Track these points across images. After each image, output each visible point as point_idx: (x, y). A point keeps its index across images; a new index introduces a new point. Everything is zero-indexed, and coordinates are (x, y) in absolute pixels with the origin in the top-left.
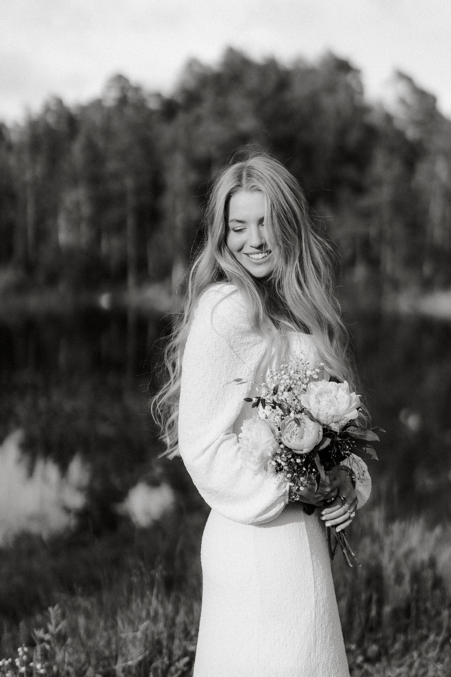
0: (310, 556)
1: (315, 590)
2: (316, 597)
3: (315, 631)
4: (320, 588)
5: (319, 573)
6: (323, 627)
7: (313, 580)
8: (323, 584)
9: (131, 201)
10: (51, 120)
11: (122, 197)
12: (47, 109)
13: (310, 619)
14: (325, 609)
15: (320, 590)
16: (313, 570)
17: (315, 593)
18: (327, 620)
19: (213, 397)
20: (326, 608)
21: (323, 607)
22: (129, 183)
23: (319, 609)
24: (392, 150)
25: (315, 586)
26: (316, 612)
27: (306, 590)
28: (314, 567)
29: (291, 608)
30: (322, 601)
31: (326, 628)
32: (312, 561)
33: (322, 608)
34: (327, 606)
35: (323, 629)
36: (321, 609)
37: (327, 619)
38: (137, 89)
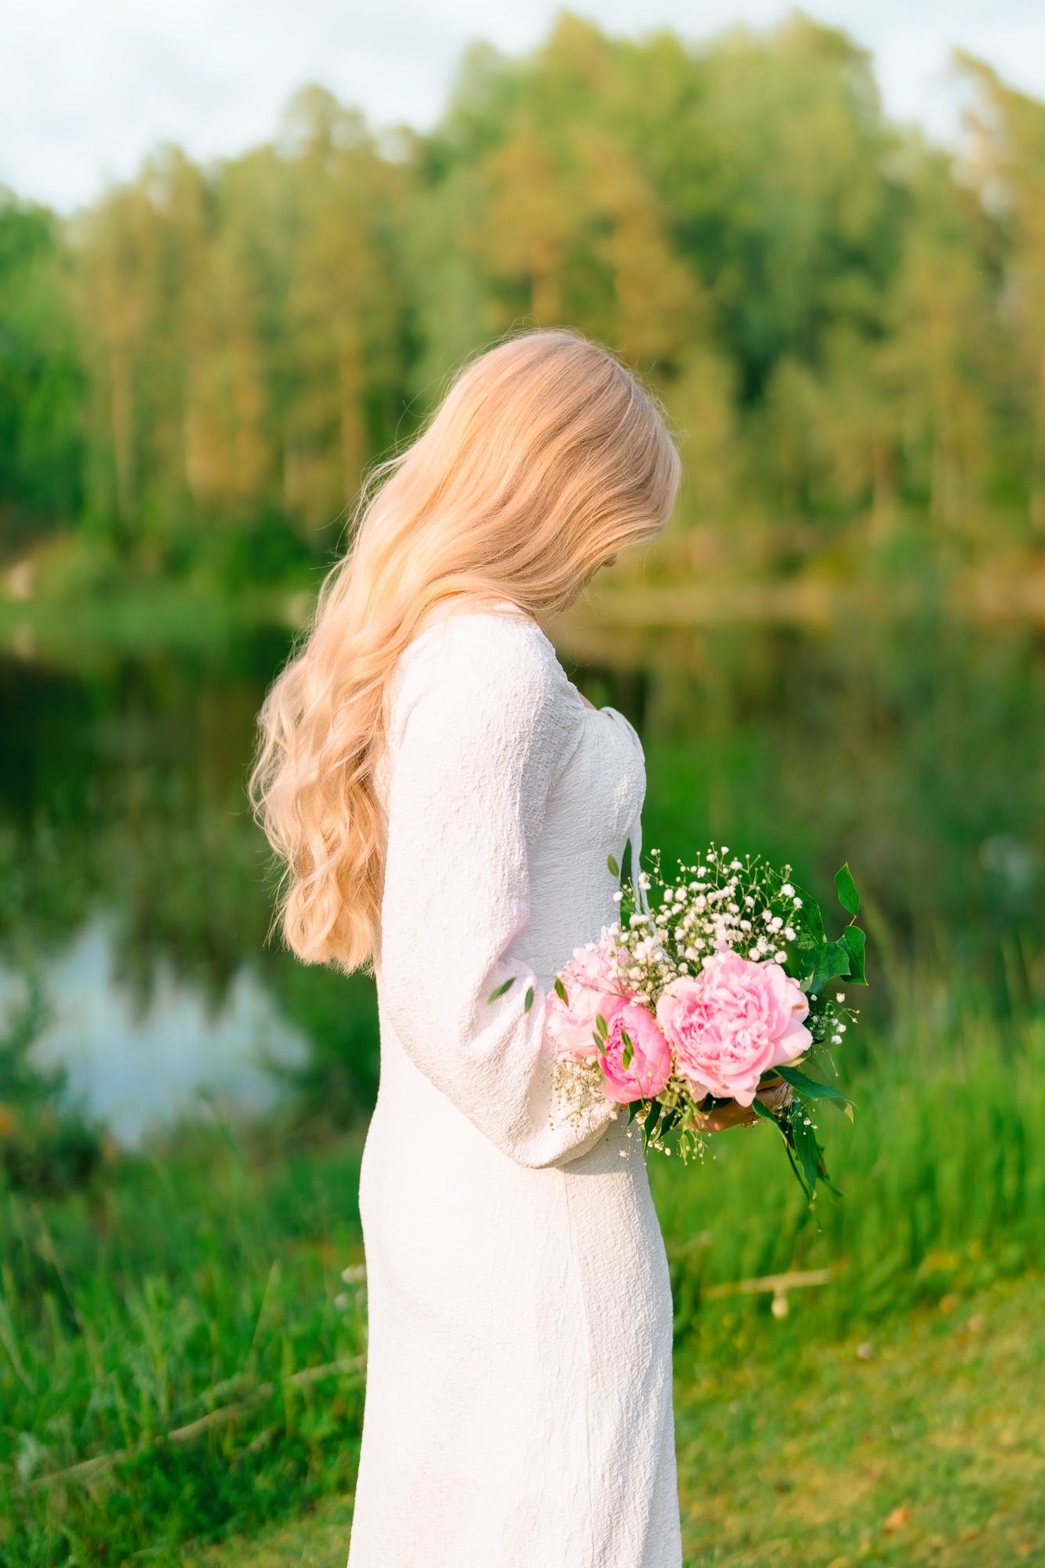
9: (352, 380)
10: (158, 197)
11: (329, 371)
12: (150, 173)
19: (501, 837)
22: (345, 336)
24: (950, 238)
38: (355, 118)
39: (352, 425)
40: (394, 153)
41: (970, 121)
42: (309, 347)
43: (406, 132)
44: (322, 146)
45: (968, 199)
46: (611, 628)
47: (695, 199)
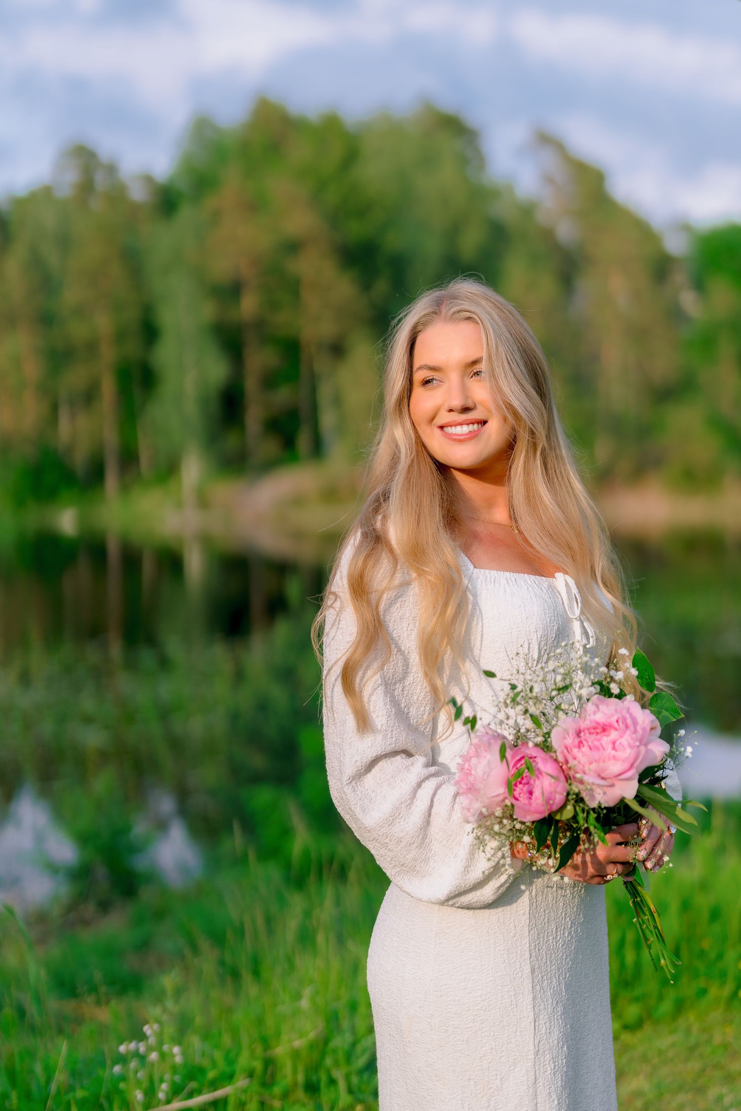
0: (530, 974)
1: (535, 1035)
2: (537, 1046)
3: (536, 1104)
4: (546, 1029)
5: (546, 1003)
6: (553, 1097)
7: (532, 1016)
8: (553, 1023)
9: (108, 355)
11: (92, 347)
13: (525, 1083)
14: (555, 1066)
15: (546, 1033)
16: (534, 998)
17: (534, 1039)
18: (560, 1085)
20: (557, 1063)
21: (552, 1062)
22: (103, 323)
23: (544, 1066)
24: (536, 258)
25: (535, 1028)
26: (537, 1072)
27: (518, 1033)
28: (536, 994)
29: (490, 1062)
30: (548, 1052)
31: (559, 1099)
32: (533, 982)
33: (549, 1064)
34: (558, 1061)
35: (554, 1101)
36: (547, 1066)
37: (560, 1082)
38: (111, 169)
39: (108, 387)
40: (138, 194)
41: (549, 180)
42: (78, 331)
43: (148, 180)
44: (86, 187)
45: (548, 234)
46: (298, 535)
47: (356, 230)
